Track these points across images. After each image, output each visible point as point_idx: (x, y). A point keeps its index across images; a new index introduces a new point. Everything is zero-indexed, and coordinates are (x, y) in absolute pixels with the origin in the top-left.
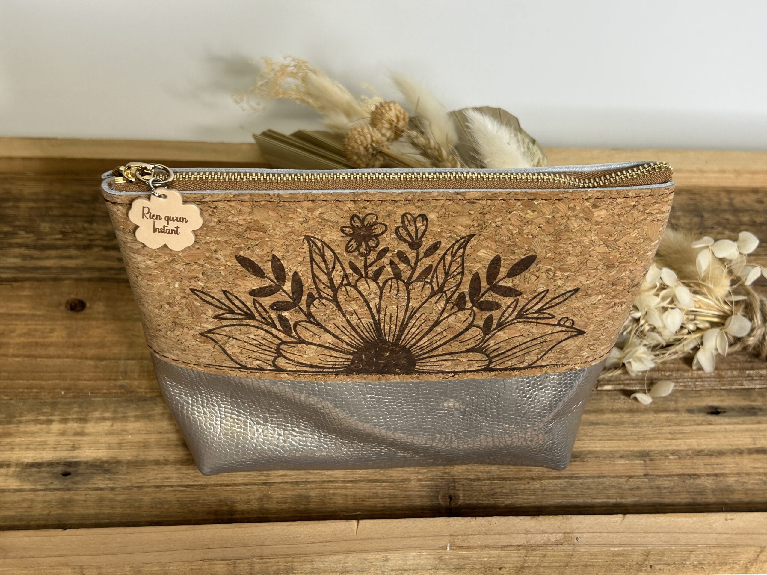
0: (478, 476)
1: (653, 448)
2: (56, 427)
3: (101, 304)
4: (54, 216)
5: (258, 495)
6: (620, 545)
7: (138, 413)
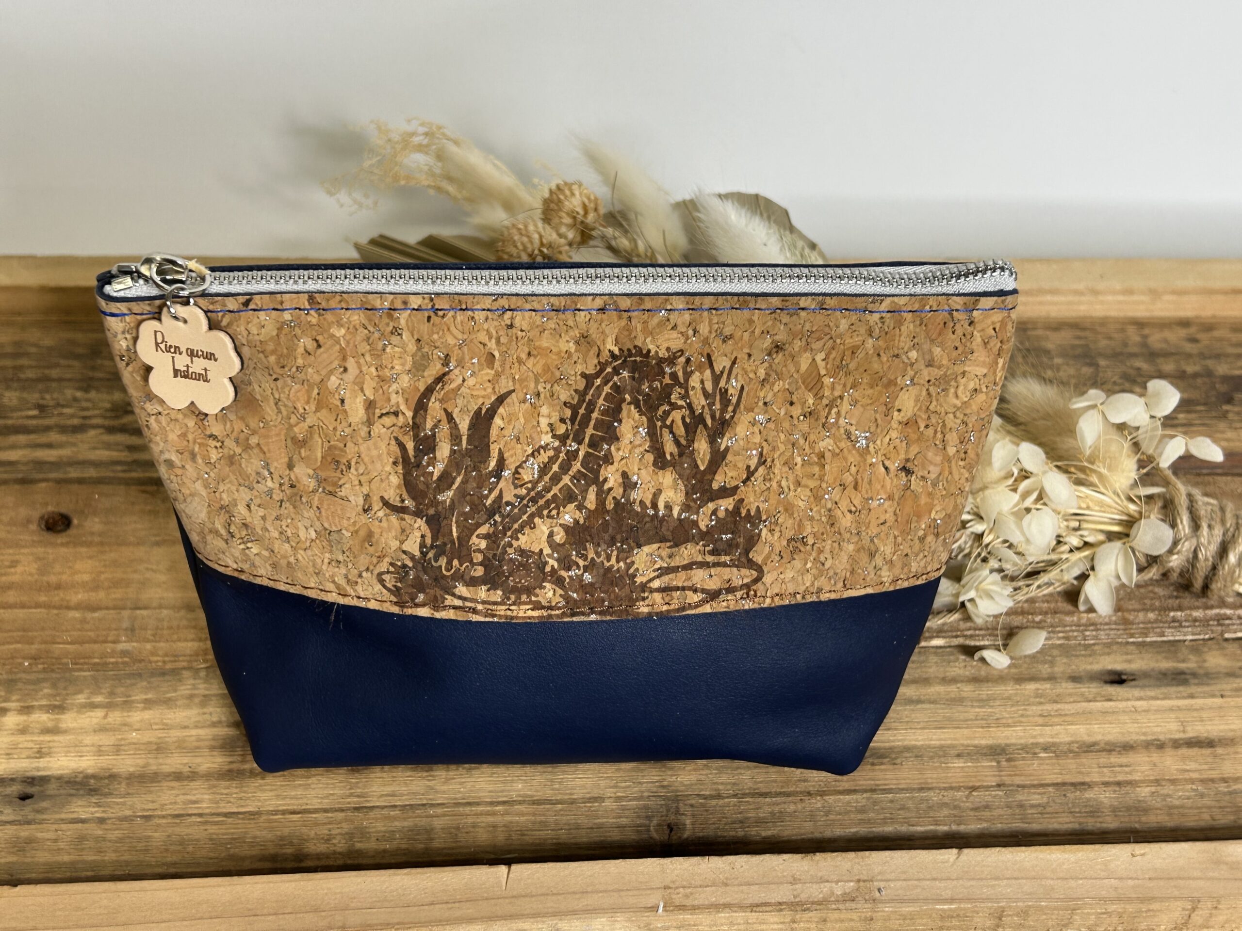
0: (719, 790)
1: (1013, 741)
2: (12, 720)
3: (97, 520)
4: (27, 380)
5: (346, 827)
6: (952, 900)
7: (150, 696)
